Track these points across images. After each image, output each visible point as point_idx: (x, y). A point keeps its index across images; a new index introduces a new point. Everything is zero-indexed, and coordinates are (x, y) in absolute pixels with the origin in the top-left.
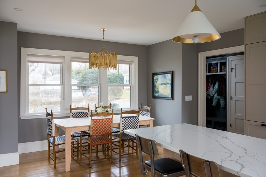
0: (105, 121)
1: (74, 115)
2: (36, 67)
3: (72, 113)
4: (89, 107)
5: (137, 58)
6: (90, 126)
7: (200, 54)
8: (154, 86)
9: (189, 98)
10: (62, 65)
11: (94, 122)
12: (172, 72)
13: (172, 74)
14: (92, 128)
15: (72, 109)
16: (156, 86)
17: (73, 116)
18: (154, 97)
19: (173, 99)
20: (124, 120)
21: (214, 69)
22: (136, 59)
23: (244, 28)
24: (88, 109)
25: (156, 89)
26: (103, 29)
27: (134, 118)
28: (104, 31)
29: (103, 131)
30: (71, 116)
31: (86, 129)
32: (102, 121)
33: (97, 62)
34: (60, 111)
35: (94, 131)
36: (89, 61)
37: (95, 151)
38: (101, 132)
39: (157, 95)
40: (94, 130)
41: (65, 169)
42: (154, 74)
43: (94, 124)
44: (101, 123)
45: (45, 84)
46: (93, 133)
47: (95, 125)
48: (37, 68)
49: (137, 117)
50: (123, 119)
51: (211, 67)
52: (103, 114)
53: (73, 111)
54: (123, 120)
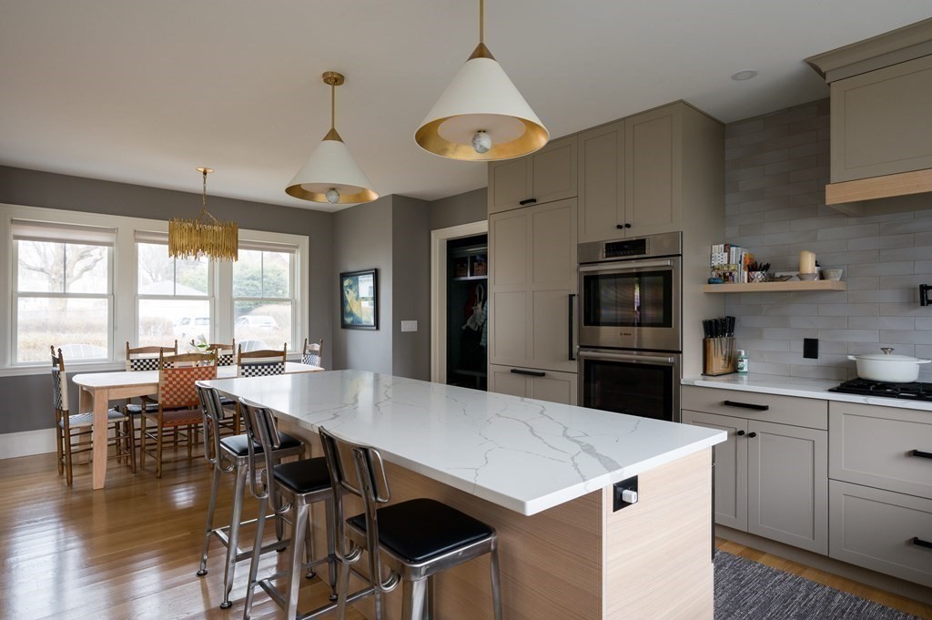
0: (196, 373)
1: (136, 364)
2: (97, 261)
3: (132, 361)
4: (176, 345)
5: (306, 239)
6: (157, 385)
7: (434, 234)
8: (343, 302)
9: (409, 326)
10: (111, 248)
11: (167, 376)
12: (376, 270)
13: (377, 275)
14: (163, 389)
15: (130, 352)
16: (347, 301)
17: (132, 367)
18: (345, 326)
19: (378, 328)
20: (247, 371)
21: (481, 268)
22: (304, 241)
23: (486, 188)
24: (175, 350)
25: (348, 309)
26: (202, 170)
27: (272, 367)
28: (205, 173)
29: (190, 396)
30: (128, 368)
31: (150, 392)
32: (189, 373)
33: (185, 242)
34: (106, 356)
35: (168, 396)
36: (167, 239)
37: (172, 438)
38: (186, 396)
39: (349, 320)
40: (167, 392)
41: (92, 485)
42: (344, 276)
43: (166, 379)
44: (185, 376)
45: (65, 293)
46: (164, 399)
47: (171, 382)
48: (99, 262)
49: (280, 364)
50: (243, 368)
51: (476, 264)
52: (192, 357)
53: (133, 356)
54: (244, 371)
